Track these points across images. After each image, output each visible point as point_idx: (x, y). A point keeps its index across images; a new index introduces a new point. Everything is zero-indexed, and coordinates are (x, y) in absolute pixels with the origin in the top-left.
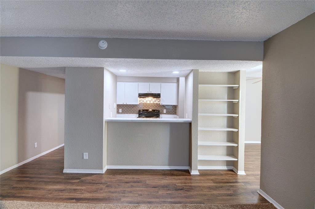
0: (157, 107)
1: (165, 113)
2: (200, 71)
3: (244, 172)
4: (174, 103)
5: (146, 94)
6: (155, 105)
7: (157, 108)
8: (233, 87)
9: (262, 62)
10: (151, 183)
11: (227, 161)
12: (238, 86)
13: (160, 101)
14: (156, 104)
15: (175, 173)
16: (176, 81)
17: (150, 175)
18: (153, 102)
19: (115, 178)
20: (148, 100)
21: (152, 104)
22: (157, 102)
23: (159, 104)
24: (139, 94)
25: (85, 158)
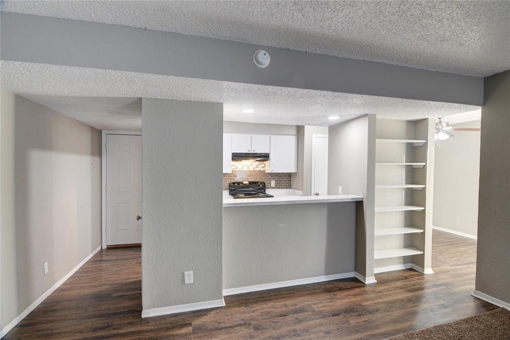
0: (259, 176)
1: (274, 186)
2: (378, 117)
3: (431, 269)
4: (292, 170)
5: (245, 154)
6: (257, 174)
7: (260, 178)
8: (412, 144)
9: (480, 107)
10: (323, 309)
11: (404, 257)
12: (425, 141)
13: (265, 166)
14: (259, 171)
15: (341, 285)
16: (294, 131)
17: (307, 295)
18: (254, 168)
19: (256, 310)
20: (246, 165)
21: (252, 171)
22: (260, 168)
23: (264, 171)
24: (233, 153)
25: (187, 281)
